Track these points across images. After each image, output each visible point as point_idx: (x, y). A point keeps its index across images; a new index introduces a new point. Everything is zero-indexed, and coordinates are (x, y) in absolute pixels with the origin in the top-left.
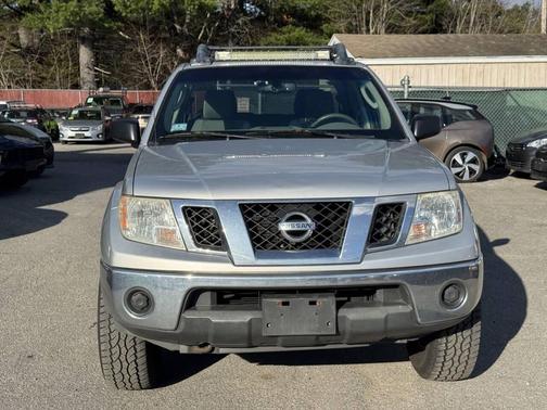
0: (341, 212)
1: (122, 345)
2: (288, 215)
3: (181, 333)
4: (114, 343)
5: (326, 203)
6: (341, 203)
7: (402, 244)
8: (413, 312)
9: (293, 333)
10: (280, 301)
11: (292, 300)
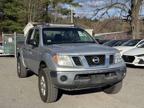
0: (103, 57)
1: (53, 91)
2: (94, 58)
3: (74, 85)
4: (51, 90)
5: (100, 55)
6: (103, 55)
7: (114, 63)
8: (117, 77)
9: (97, 83)
10: (95, 76)
11: (97, 76)
